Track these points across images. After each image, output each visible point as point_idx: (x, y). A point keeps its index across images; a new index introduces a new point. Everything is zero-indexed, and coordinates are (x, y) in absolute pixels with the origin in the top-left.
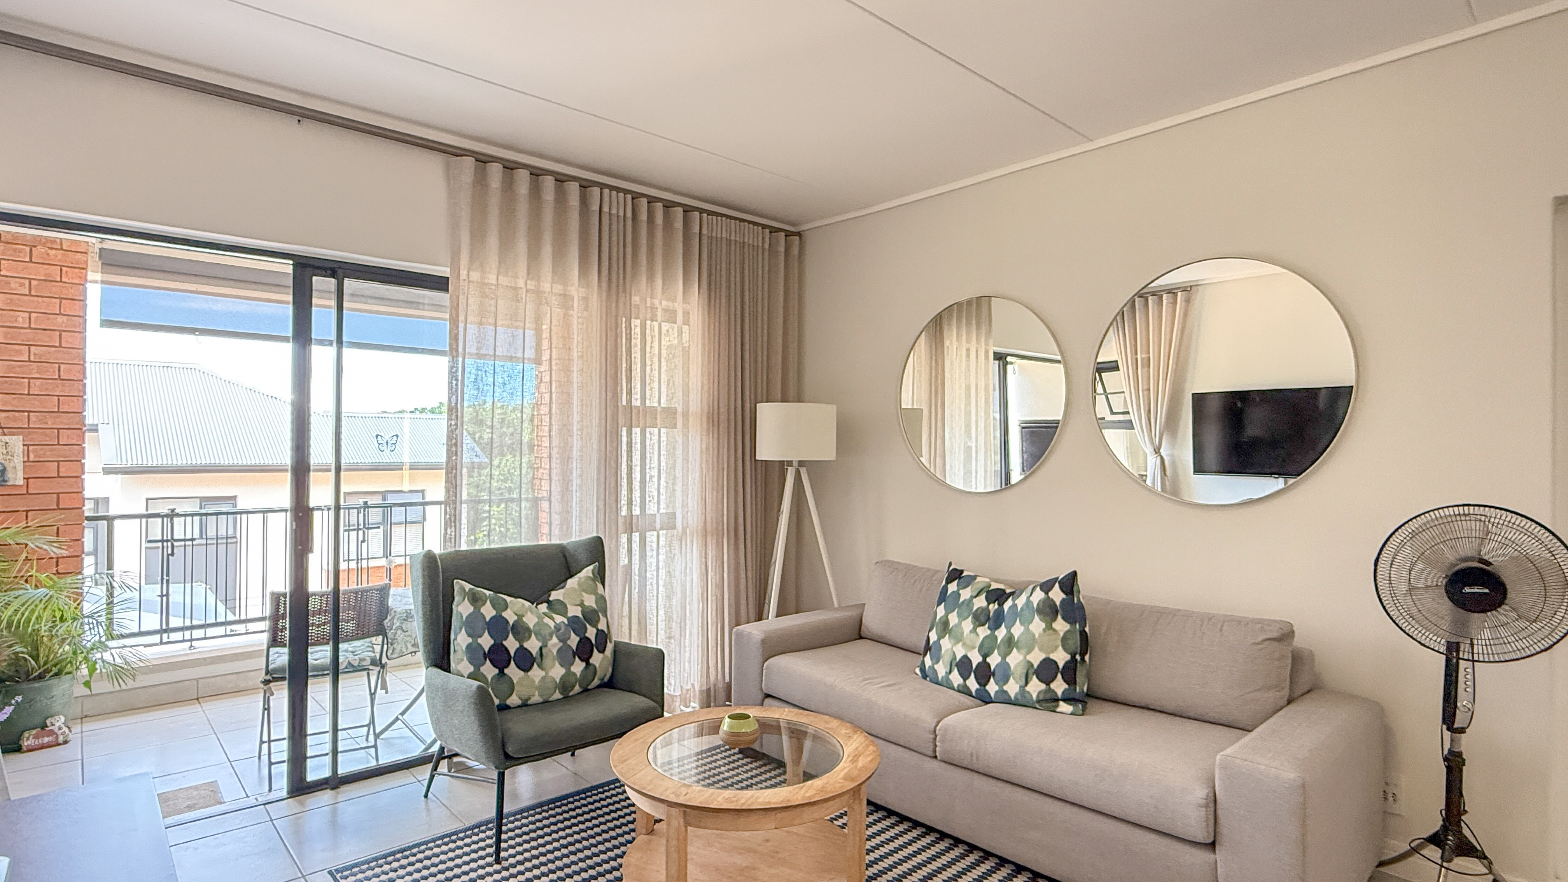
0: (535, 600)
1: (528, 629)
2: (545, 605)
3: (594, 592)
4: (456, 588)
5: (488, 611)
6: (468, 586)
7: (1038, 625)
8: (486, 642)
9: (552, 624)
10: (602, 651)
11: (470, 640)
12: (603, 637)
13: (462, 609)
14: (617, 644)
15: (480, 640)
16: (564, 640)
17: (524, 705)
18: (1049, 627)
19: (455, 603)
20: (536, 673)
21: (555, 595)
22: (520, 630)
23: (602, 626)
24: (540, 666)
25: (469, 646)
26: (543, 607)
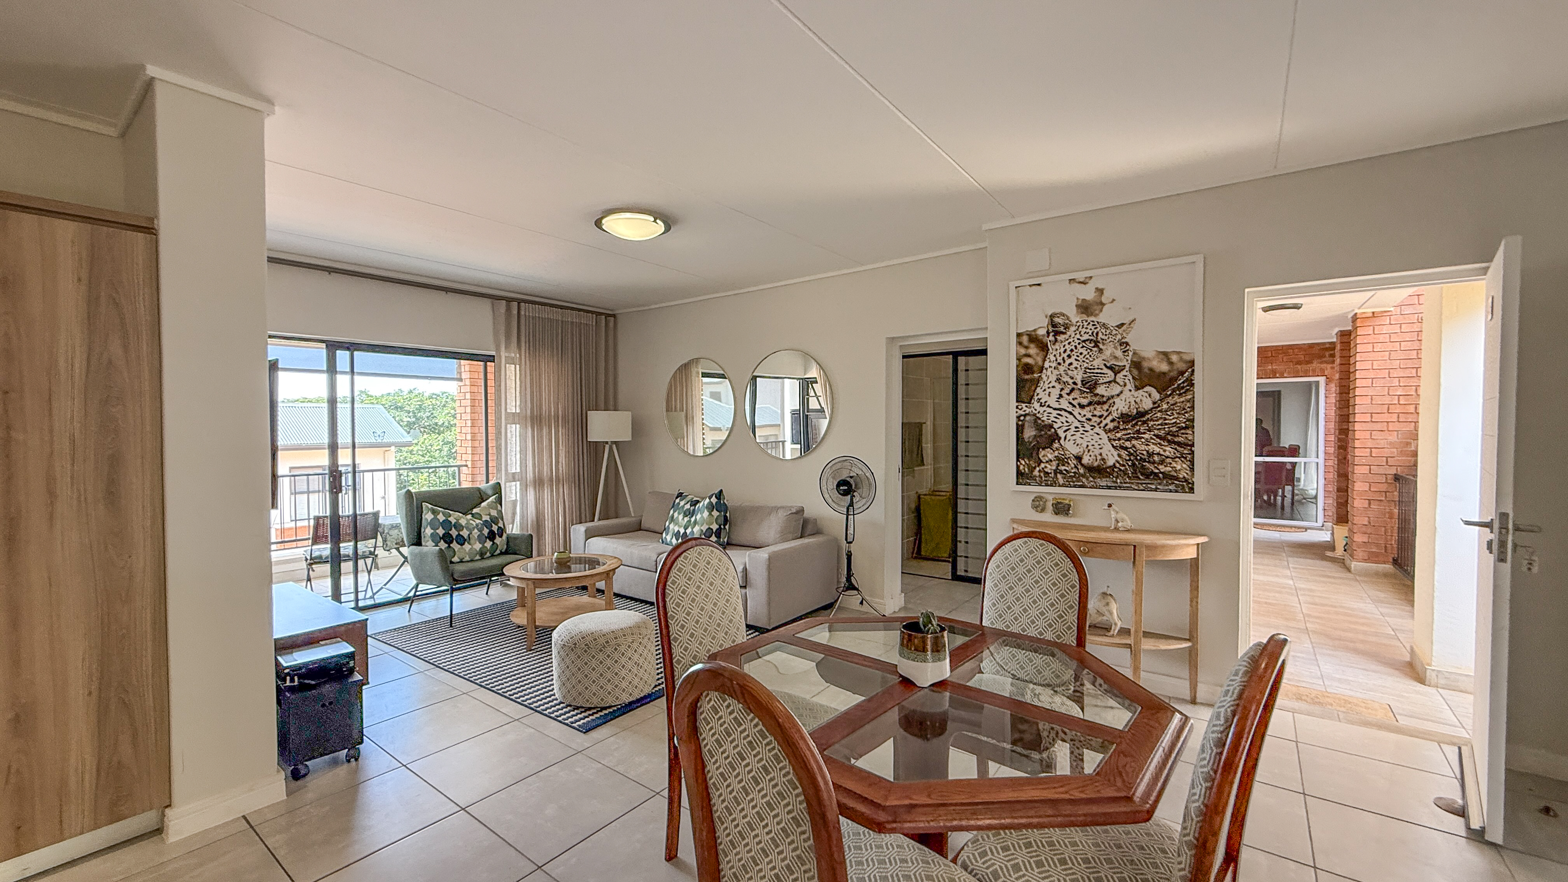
0: (465, 514)
1: (462, 526)
2: (470, 515)
3: (496, 509)
4: (424, 507)
5: (441, 518)
6: (430, 506)
7: (706, 514)
8: (441, 532)
9: (474, 523)
10: (501, 536)
11: (432, 531)
12: (501, 531)
13: (428, 516)
14: (508, 535)
15: (437, 531)
16: (481, 531)
17: (461, 562)
18: (710, 514)
19: (423, 514)
20: (467, 547)
21: (475, 511)
22: (458, 527)
23: (501, 525)
24: (469, 543)
25: (432, 534)
26: (469, 517)
